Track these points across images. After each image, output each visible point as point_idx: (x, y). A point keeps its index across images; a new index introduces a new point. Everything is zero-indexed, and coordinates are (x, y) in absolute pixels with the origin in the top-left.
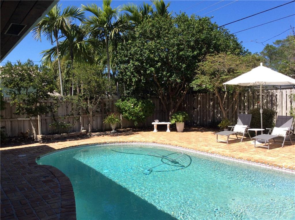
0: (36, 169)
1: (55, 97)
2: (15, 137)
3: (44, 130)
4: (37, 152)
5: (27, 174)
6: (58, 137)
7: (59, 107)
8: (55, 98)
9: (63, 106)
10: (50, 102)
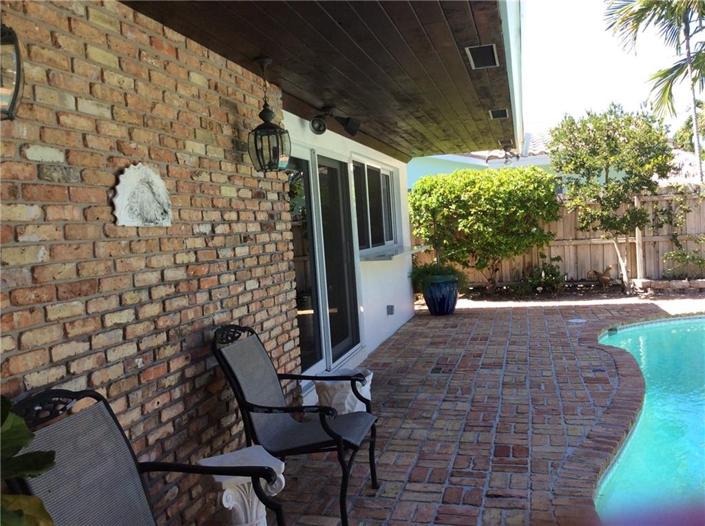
0: (588, 353)
1: (678, 187)
2: (583, 280)
3: (652, 268)
4: (613, 318)
5: (564, 358)
6: (681, 287)
7: (688, 211)
8: (680, 190)
9: (700, 209)
10: (667, 201)
